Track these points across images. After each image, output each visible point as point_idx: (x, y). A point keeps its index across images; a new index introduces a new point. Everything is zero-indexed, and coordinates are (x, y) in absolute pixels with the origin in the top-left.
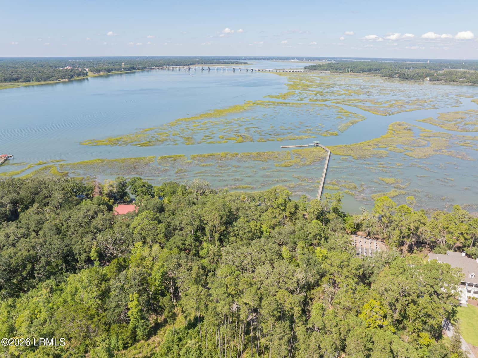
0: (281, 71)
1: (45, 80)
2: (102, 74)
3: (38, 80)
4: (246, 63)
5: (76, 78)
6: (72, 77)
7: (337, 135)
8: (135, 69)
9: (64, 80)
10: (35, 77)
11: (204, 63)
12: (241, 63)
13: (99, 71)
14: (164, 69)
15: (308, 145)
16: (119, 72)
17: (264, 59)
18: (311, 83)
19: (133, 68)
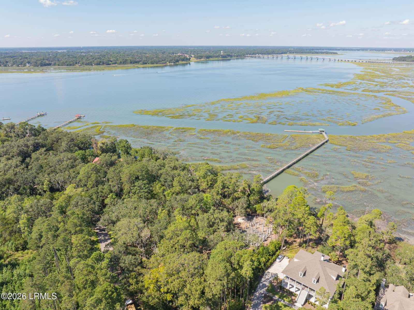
0: (364, 61)
1: (157, 63)
2: (202, 59)
3: (152, 63)
4: (336, 53)
5: (180, 62)
6: (178, 61)
7: (355, 125)
8: (231, 56)
9: (171, 64)
10: (150, 61)
11: (296, 53)
12: (331, 53)
13: (201, 57)
14: (255, 57)
15: (311, 132)
16: (217, 59)
17: (358, 50)
18: (383, 74)
19: (229, 55)
